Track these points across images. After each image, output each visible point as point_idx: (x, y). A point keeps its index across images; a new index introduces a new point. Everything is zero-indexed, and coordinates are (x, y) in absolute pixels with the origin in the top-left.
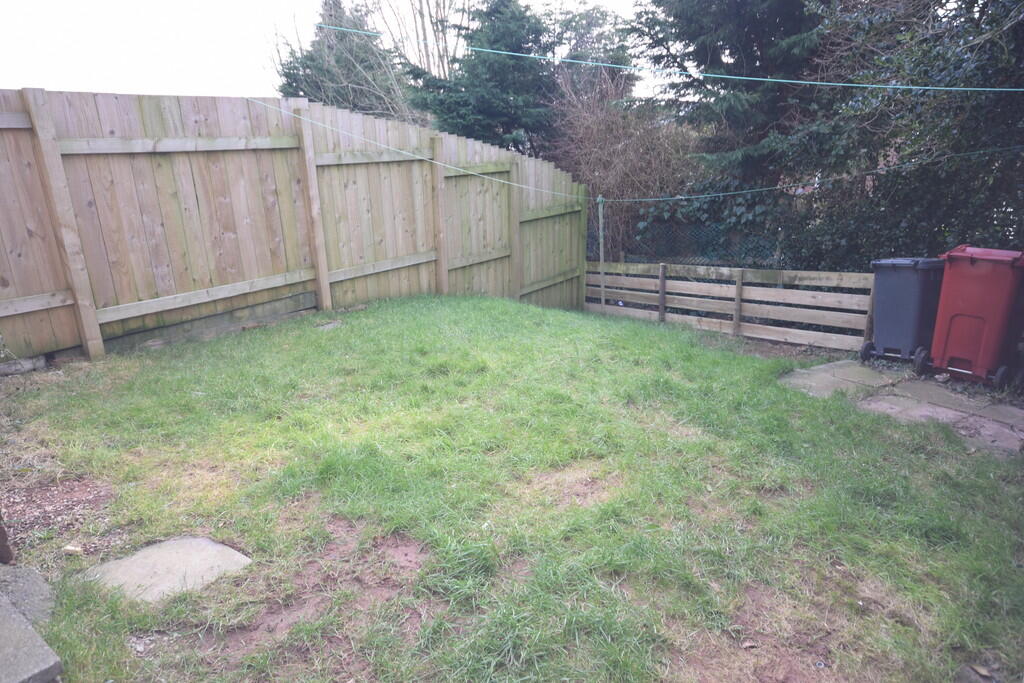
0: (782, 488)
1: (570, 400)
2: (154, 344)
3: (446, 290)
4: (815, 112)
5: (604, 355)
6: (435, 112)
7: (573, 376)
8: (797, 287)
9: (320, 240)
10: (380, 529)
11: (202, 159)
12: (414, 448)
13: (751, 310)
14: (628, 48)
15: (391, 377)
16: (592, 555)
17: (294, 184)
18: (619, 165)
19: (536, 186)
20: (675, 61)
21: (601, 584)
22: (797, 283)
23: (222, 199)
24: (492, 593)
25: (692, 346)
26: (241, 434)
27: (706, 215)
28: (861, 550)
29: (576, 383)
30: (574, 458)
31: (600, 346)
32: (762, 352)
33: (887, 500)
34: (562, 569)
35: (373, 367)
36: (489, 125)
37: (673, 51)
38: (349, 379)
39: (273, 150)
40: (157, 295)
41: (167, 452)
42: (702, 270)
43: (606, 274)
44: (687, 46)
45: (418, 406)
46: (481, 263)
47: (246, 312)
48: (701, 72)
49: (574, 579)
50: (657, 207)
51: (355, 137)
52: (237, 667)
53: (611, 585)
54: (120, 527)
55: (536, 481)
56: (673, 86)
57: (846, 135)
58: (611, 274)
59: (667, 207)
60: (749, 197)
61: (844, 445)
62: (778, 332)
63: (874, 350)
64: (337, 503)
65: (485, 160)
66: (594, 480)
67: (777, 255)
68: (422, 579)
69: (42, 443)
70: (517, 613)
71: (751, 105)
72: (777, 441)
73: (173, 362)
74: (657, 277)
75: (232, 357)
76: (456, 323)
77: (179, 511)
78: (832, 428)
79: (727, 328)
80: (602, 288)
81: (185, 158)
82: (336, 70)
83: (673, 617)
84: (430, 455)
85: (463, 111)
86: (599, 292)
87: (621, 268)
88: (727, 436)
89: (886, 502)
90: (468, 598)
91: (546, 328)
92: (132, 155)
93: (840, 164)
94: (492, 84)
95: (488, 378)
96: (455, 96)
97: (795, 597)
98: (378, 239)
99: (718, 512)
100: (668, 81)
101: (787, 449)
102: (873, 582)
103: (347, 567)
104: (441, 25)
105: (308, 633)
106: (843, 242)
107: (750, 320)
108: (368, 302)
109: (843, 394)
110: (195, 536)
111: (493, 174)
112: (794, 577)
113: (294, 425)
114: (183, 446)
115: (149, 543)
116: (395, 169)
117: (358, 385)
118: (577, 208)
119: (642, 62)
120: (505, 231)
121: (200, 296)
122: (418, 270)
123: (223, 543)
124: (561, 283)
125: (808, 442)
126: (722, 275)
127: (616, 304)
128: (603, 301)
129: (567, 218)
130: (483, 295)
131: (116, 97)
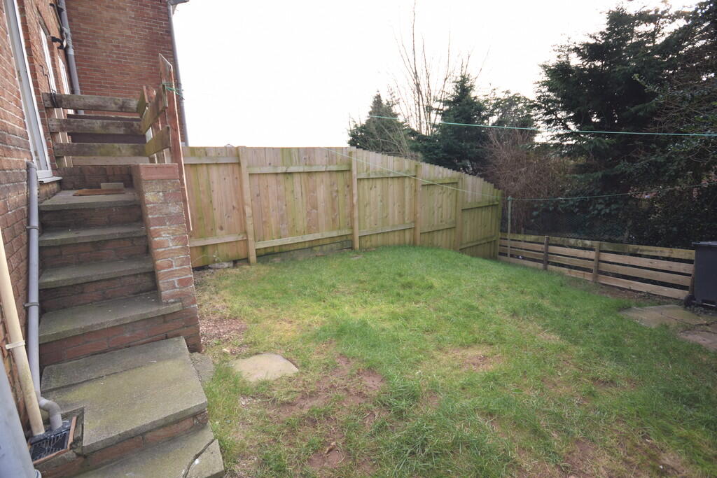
0: (612, 382)
1: (477, 309)
2: (277, 260)
3: (418, 243)
4: (654, 149)
5: (503, 286)
6: (422, 152)
7: (482, 296)
8: (640, 256)
9: (356, 215)
10: (362, 365)
11: (305, 176)
12: (387, 325)
13: (604, 267)
14: (532, 116)
15: (382, 286)
16: (477, 401)
17: (346, 187)
18: (523, 179)
19: (473, 191)
20: (561, 122)
21: (480, 419)
22: (638, 253)
23: (312, 194)
24: (416, 411)
25: (562, 286)
26: (306, 307)
27: (577, 209)
28: (667, 432)
29: (483, 300)
30: (475, 342)
31: (501, 280)
32: (612, 294)
33: (692, 401)
34: (458, 405)
35: (374, 281)
36: (450, 159)
37: (559, 116)
38: (361, 285)
39: (337, 171)
40: (280, 238)
41: (272, 312)
42: (572, 241)
43: (512, 240)
44: (568, 113)
45: (393, 303)
46: (439, 230)
47: (319, 248)
48: (577, 128)
49: (463, 413)
50: (545, 204)
51: (377, 166)
52: (282, 422)
53: (486, 421)
54: (247, 344)
55: (450, 352)
56: (558, 136)
57: (676, 163)
58: (515, 240)
59: (552, 204)
60: (607, 199)
61: (662, 360)
62: (624, 282)
63: (695, 300)
64: (343, 348)
65: (444, 176)
66: (485, 357)
67: (626, 234)
68: (379, 396)
69: (224, 300)
70: (427, 426)
71: (611, 145)
72: (611, 351)
73: (283, 269)
74: (543, 244)
75: (309, 269)
76: (421, 261)
77: (271, 340)
78: (655, 348)
79: (588, 277)
80: (509, 248)
81: (298, 175)
82: (375, 133)
83: (524, 449)
84: (394, 329)
85: (436, 151)
86: (507, 250)
87: (521, 237)
88: (576, 343)
89: (691, 403)
90: (402, 411)
91: (471, 268)
92: (277, 174)
93: (672, 181)
94: (453, 137)
95: (433, 292)
96: (433, 144)
97: (612, 454)
98: (385, 215)
99: (563, 390)
100: (555, 133)
101: (619, 357)
102: (672, 455)
103: (343, 382)
104: (429, 109)
105: (318, 412)
106: (675, 229)
107: (606, 274)
108: (377, 247)
109: (667, 327)
110: (276, 354)
111: (448, 183)
112: (613, 441)
113: (330, 306)
114: (280, 309)
115: (257, 354)
116: (396, 180)
117: (365, 289)
118: (496, 203)
119: (539, 123)
120: (453, 214)
121: (299, 239)
122: (404, 233)
123: (287, 359)
124: (484, 243)
125: (635, 355)
126: (586, 245)
127: (518, 257)
128: (509, 255)
129: (490, 208)
130: (438, 248)
131: (273, 148)
